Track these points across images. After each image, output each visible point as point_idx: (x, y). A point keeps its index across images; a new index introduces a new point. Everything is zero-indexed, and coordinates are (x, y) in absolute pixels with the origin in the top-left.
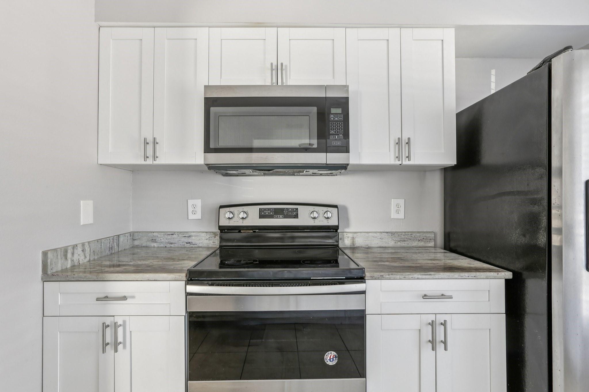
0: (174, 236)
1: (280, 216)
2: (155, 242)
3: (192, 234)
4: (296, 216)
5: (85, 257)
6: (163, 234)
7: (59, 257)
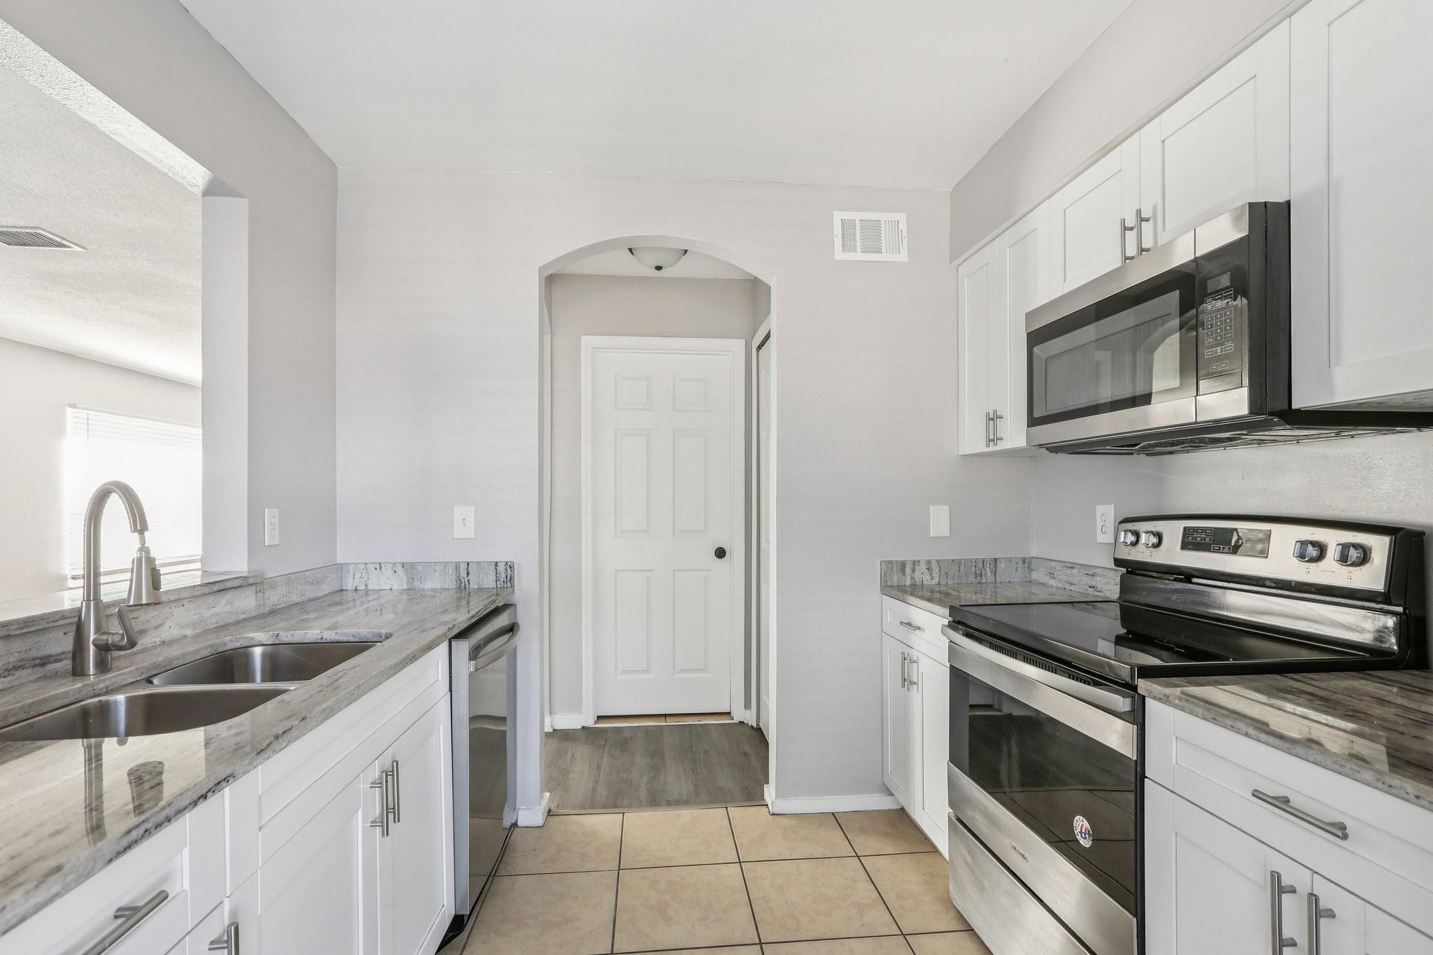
0: (1075, 571)
1: (1224, 548)
2: (1054, 578)
3: (1098, 571)
4: (1264, 554)
5: (932, 578)
6: (1062, 564)
7: (895, 570)
